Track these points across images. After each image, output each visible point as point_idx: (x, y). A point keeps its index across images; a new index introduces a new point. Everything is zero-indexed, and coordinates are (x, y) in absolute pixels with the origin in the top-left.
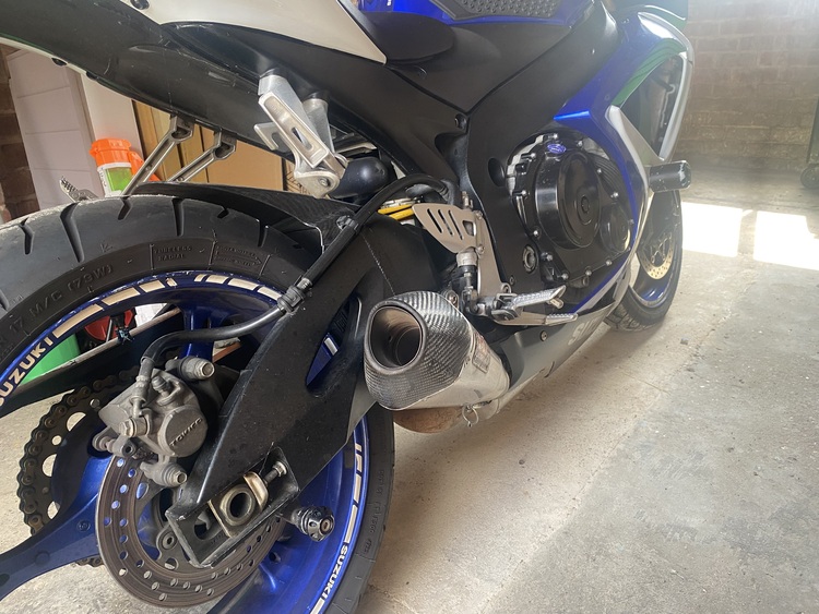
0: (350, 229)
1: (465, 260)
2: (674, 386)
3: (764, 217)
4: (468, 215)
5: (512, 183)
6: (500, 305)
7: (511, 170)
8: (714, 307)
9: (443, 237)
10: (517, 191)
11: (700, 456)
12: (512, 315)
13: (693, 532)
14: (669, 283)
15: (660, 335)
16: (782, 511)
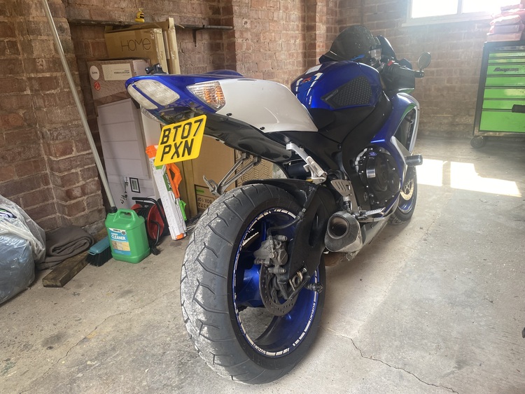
0: (314, 191)
1: (346, 199)
2: (419, 247)
3: (454, 164)
4: (346, 182)
5: (357, 168)
6: (361, 215)
7: (356, 163)
8: (433, 212)
9: (340, 191)
10: (360, 171)
11: (433, 274)
12: (366, 218)
13: (433, 300)
14: (412, 201)
15: (410, 225)
16: (466, 291)
